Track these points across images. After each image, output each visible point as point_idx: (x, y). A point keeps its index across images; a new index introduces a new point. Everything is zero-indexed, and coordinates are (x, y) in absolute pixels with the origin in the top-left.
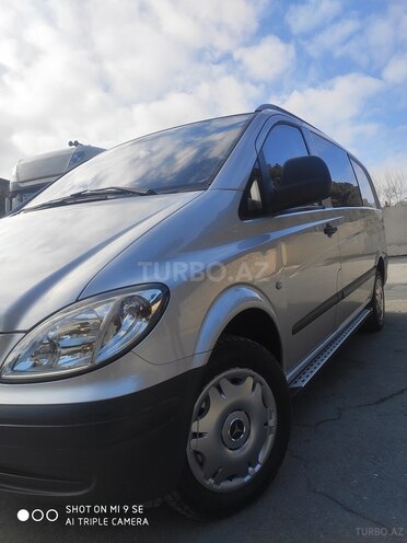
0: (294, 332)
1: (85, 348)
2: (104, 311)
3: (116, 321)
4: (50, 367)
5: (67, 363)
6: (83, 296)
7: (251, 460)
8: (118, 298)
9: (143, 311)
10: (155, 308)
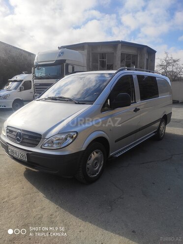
0: (116, 142)
1: (59, 143)
2: (63, 136)
3: (66, 139)
4: (51, 146)
5: (55, 146)
6: (60, 133)
7: (97, 171)
8: (67, 134)
9: (72, 137)
10: (74, 136)
